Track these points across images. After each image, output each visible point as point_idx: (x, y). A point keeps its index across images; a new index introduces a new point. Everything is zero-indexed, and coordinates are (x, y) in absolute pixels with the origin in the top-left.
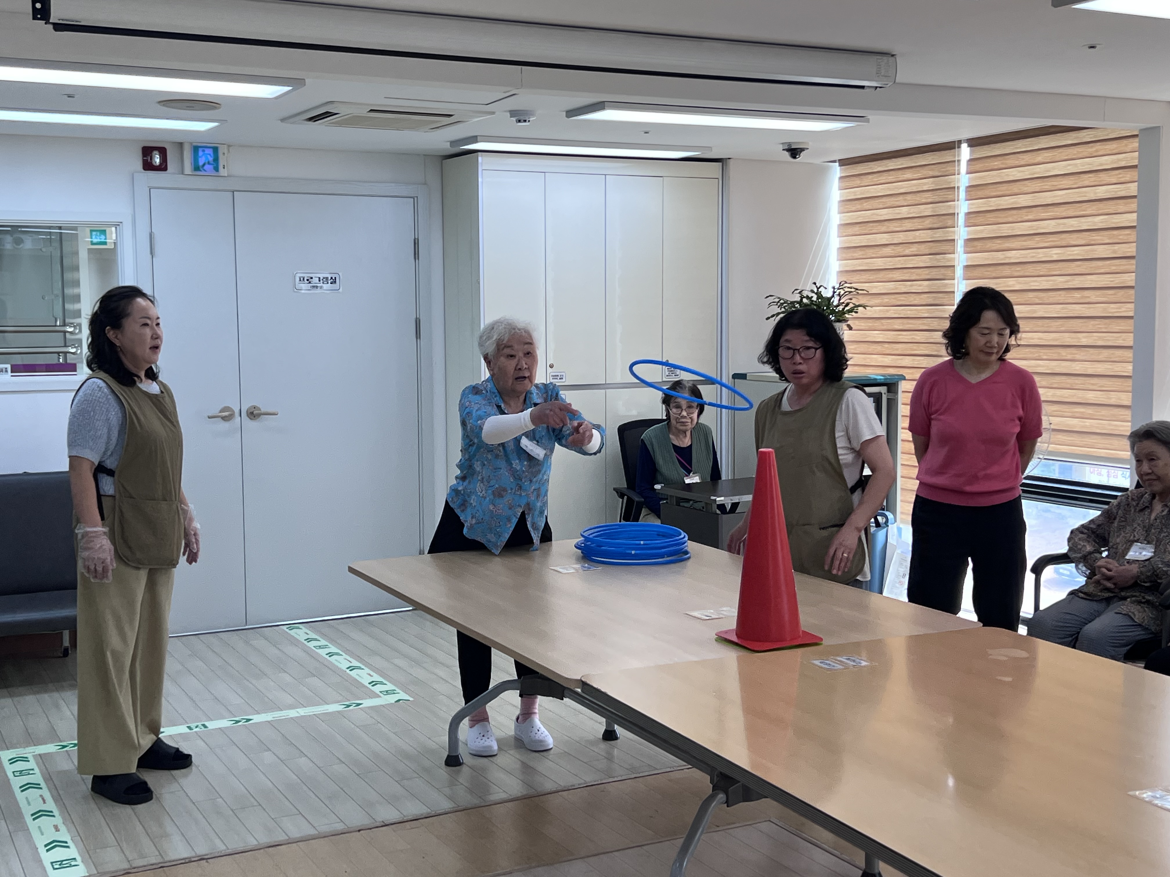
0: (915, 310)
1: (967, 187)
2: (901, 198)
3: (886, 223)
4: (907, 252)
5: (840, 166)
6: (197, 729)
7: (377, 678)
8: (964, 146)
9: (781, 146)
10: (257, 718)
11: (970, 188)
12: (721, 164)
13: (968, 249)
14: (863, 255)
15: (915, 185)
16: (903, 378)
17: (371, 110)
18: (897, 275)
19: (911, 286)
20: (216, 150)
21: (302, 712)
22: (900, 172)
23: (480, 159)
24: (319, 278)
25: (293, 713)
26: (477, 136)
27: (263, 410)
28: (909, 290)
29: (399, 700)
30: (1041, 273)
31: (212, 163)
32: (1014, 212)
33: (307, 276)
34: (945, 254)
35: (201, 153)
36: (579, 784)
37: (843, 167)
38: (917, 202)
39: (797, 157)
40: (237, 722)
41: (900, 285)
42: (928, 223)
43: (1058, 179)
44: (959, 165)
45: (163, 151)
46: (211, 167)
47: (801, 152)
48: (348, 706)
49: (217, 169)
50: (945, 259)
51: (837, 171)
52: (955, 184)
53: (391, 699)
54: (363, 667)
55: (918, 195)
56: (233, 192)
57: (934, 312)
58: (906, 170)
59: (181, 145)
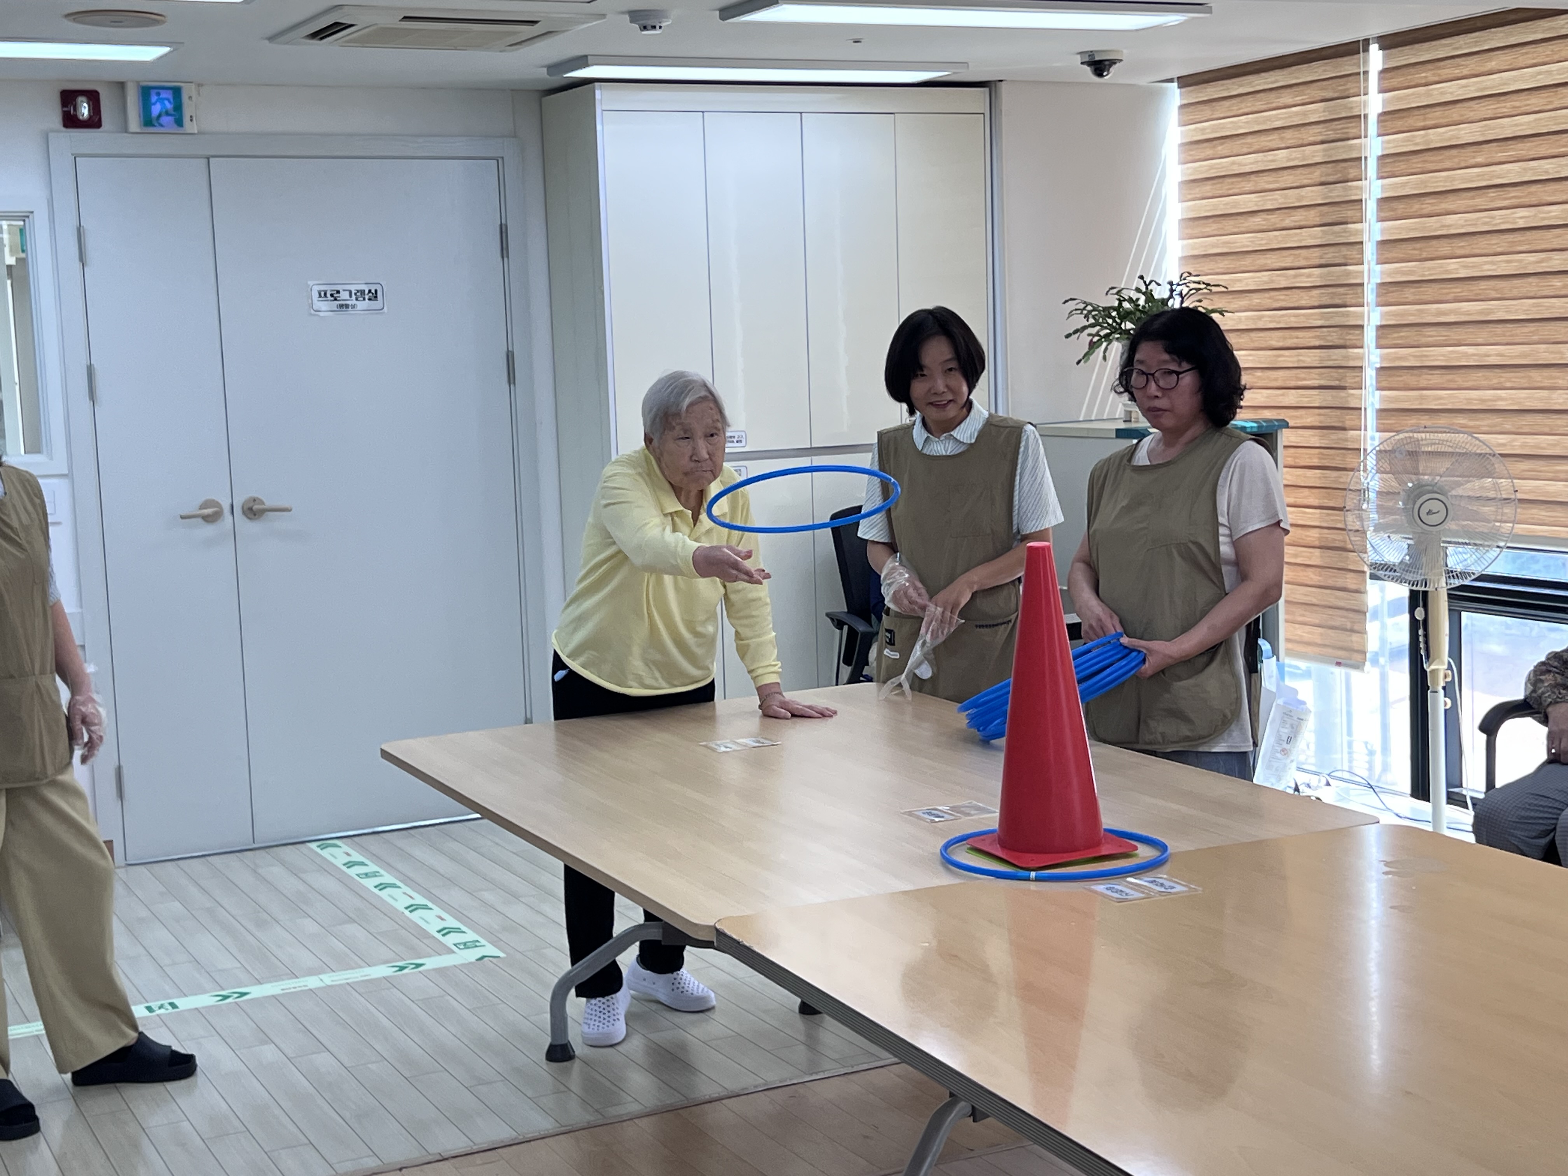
0: (1304, 315)
1: (1380, 115)
2: (1274, 136)
3: (1253, 177)
4: (1287, 222)
5: (1180, 87)
6: (162, 1011)
7: (451, 922)
8: (1374, 48)
9: (1079, 57)
10: (256, 992)
11: (1386, 116)
12: (986, 90)
13: (1383, 214)
14: (1218, 229)
15: (1297, 114)
16: (1285, 424)
17: (405, 18)
18: (1272, 260)
19: (1295, 276)
20: (177, 92)
21: (328, 979)
22: (1273, 95)
23: (598, 93)
24: (350, 292)
25: (312, 982)
26: (586, 56)
27: (269, 503)
28: (1293, 283)
29: (484, 957)
30: (1499, 250)
31: (173, 113)
32: (1454, 152)
33: (329, 289)
34: (1346, 223)
35: (154, 98)
36: (755, 1087)
37: (1183, 90)
38: (1300, 142)
39: (1105, 73)
40: (225, 997)
41: (1278, 275)
42: (1317, 174)
43: (1523, 96)
44: (1366, 80)
45: (93, 97)
46: (170, 119)
47: (1110, 66)
48: (402, 968)
49: (179, 123)
50: (1345, 232)
51: (1174, 95)
52: (1360, 111)
53: (472, 955)
54: (430, 905)
55: (1303, 129)
56: (208, 159)
57: (1332, 317)
58: (1282, 91)
59: (122, 85)
